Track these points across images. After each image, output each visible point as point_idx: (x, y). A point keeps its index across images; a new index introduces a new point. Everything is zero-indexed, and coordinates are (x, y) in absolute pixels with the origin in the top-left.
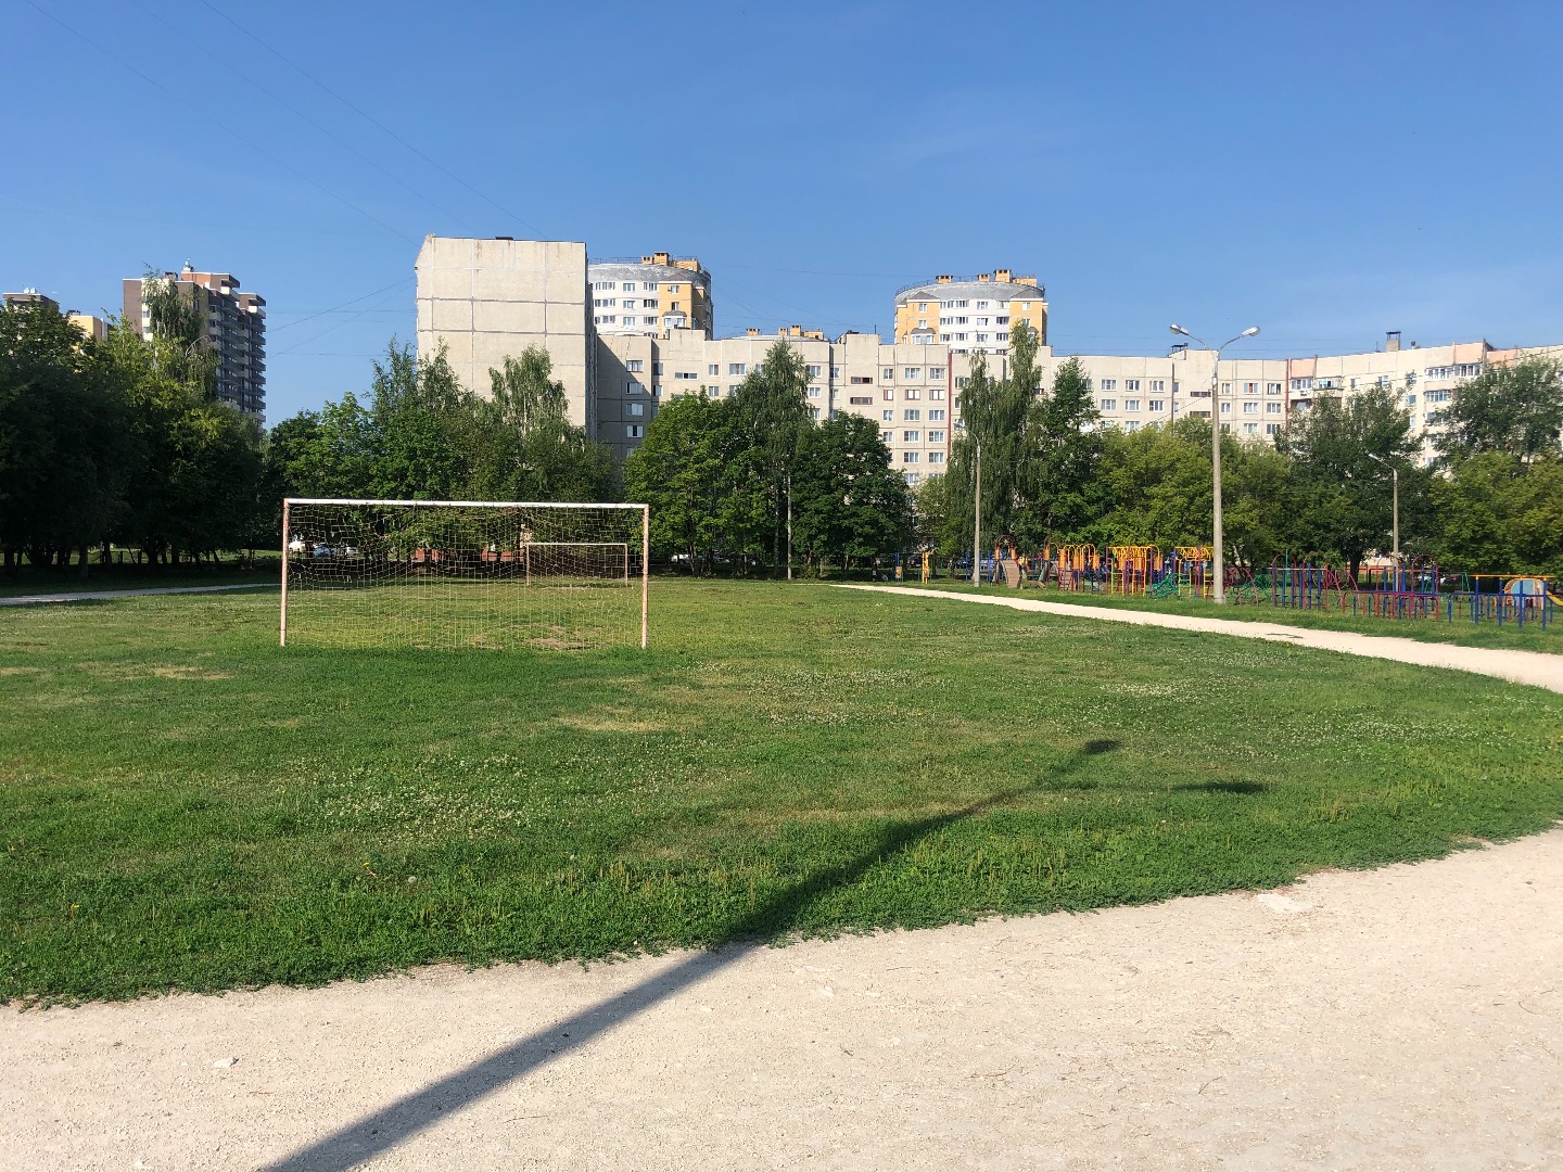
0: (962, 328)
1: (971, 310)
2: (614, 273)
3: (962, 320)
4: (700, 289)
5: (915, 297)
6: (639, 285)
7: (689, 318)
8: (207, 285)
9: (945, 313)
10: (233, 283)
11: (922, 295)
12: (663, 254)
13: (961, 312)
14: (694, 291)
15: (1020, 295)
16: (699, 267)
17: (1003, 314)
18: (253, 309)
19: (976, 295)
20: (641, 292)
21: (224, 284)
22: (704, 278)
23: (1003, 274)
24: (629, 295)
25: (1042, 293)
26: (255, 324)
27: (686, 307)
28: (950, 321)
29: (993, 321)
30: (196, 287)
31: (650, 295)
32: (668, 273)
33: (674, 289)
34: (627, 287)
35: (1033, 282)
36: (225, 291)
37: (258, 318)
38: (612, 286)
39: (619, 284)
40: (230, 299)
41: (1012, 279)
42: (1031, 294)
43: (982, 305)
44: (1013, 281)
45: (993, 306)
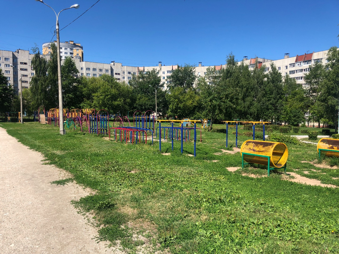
1: (63, 50)
5: (47, 45)
11: (49, 45)
13: (60, 50)
15: (76, 48)
17: (71, 52)
19: (64, 46)
23: (71, 42)
25: (82, 48)
29: (69, 54)
42: (79, 48)
43: (66, 49)
44: (74, 44)
45: (68, 49)
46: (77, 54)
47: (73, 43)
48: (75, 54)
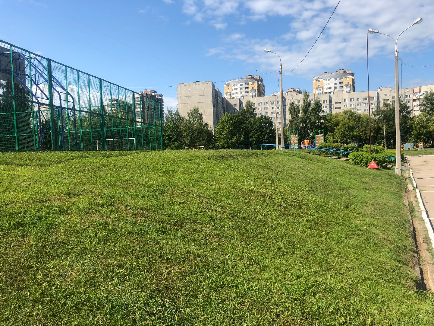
0: (330, 86)
1: (332, 81)
2: (238, 82)
3: (330, 84)
4: (260, 83)
5: (317, 79)
6: (244, 84)
7: (257, 91)
8: (149, 93)
9: (325, 82)
10: (155, 92)
11: (319, 78)
12: (250, 75)
13: (329, 82)
14: (258, 84)
15: (346, 76)
16: (260, 77)
17: (341, 81)
18: (160, 98)
19: (333, 77)
20: (244, 85)
21: (153, 92)
22: (261, 80)
23: (341, 71)
24: (241, 87)
25: (353, 75)
26: (161, 101)
27: (256, 88)
28: (326, 84)
29: (338, 83)
30: (147, 94)
31: (246, 86)
32: (251, 80)
33: (253, 84)
34: (241, 85)
35: (350, 72)
36: (153, 94)
37: (162, 100)
38: (237, 85)
39: (239, 84)
40: (155, 96)
42: (349, 75)
43: (335, 79)
44: (345, 72)
45: (338, 79)
46: (347, 83)
47: (342, 71)
48: (345, 83)
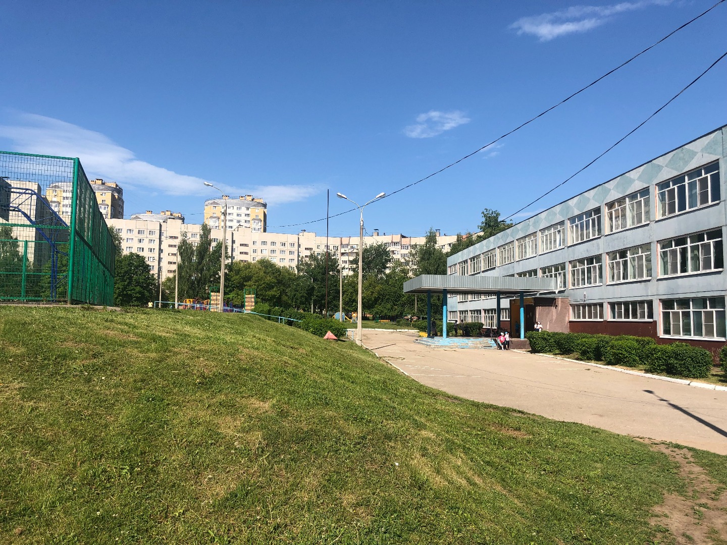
0: (231, 217)
3: (231, 214)
4: (116, 195)
5: (212, 204)
7: (110, 207)
11: (215, 203)
12: (100, 180)
13: (230, 211)
15: (255, 206)
16: (117, 185)
17: (247, 212)
19: (236, 204)
22: (118, 190)
25: (265, 206)
27: (109, 202)
29: (243, 215)
32: (101, 187)
33: (104, 194)
35: (261, 201)
41: (253, 200)
42: (259, 206)
43: (239, 209)
45: (243, 209)
46: (256, 216)
47: (250, 199)
48: (253, 216)
